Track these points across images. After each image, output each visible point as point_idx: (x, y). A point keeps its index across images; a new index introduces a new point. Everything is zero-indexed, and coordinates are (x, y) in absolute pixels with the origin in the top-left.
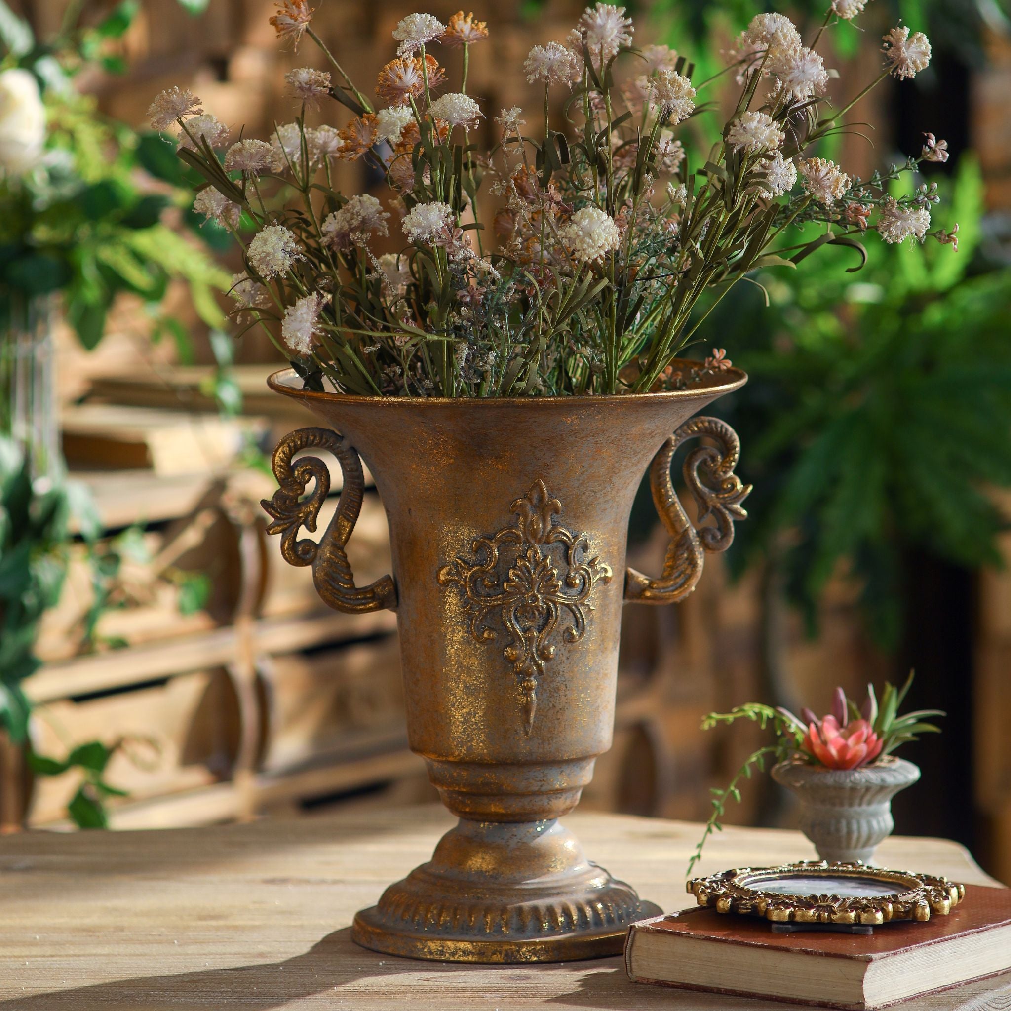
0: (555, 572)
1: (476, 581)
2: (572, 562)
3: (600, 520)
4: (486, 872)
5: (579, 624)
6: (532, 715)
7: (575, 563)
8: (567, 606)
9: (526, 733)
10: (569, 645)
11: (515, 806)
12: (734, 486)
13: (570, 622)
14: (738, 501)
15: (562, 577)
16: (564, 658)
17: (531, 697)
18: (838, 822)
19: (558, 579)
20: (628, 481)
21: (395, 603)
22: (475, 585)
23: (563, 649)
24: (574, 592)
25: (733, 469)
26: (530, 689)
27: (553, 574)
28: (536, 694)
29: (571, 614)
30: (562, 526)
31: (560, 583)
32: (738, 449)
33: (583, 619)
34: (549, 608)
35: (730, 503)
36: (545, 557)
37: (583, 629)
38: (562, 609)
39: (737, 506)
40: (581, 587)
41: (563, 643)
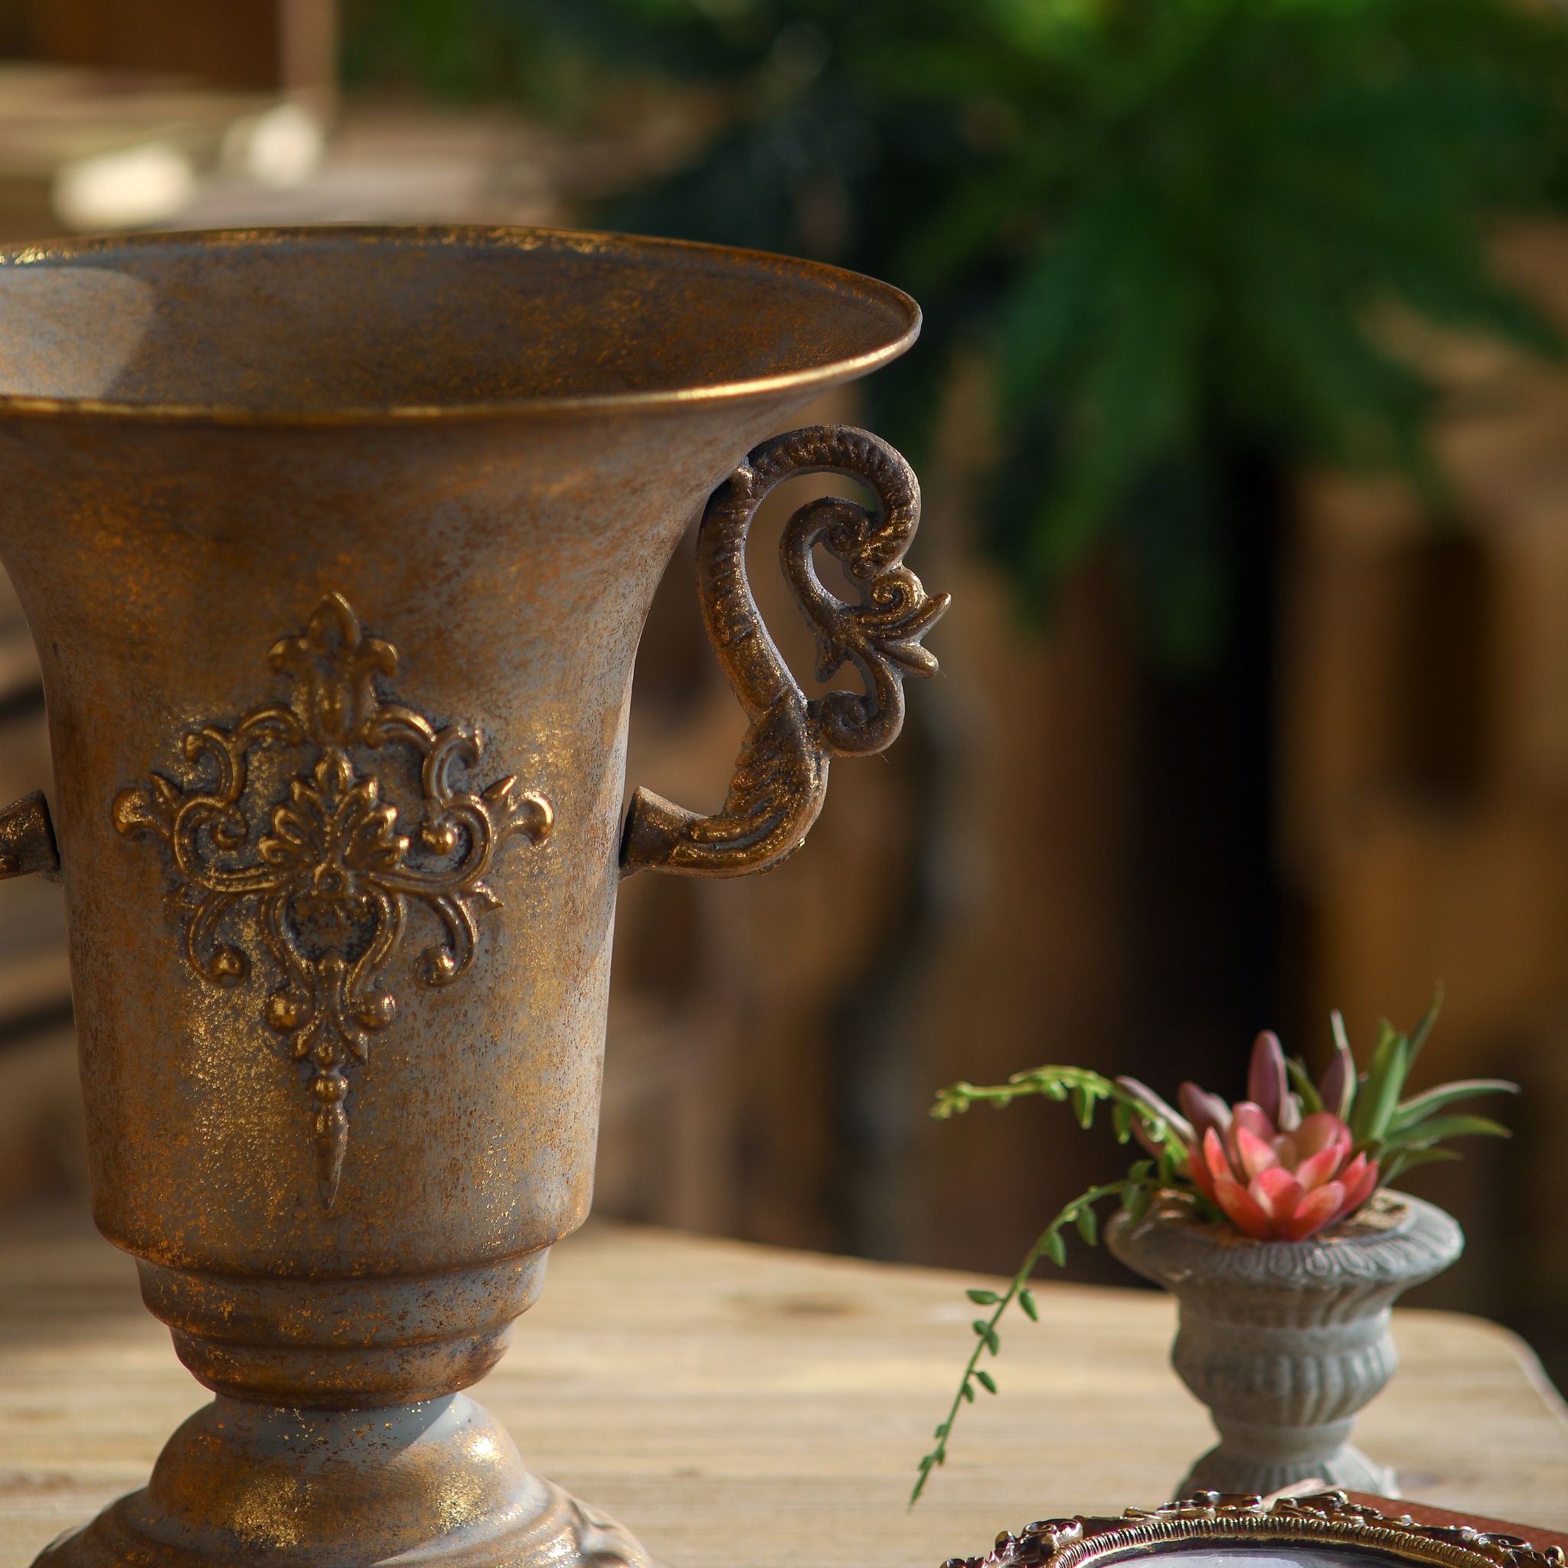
0: (391, 814)
1: (195, 830)
2: (435, 793)
3: (514, 687)
4: (241, 1532)
5: (455, 939)
6: (338, 1166)
7: (442, 794)
8: (421, 897)
9: (325, 1204)
10: (432, 994)
11: (313, 1374)
12: (901, 596)
13: (431, 934)
14: (915, 631)
15: (409, 829)
16: (419, 1025)
17: (336, 1119)
18: (1272, 1364)
19: (398, 834)
20: (589, 593)
21: (51, 862)
22: (195, 842)
23: (414, 1003)
24: (441, 864)
25: (901, 555)
26: (330, 1099)
27: (382, 821)
28: (347, 1110)
29: (436, 918)
30: (405, 705)
31: (404, 844)
32: (915, 504)
33: (467, 929)
34: (374, 904)
35: (889, 638)
36: (362, 780)
37: (470, 952)
38: (409, 905)
39: (914, 645)
40: (462, 852)
41: (414, 988)
